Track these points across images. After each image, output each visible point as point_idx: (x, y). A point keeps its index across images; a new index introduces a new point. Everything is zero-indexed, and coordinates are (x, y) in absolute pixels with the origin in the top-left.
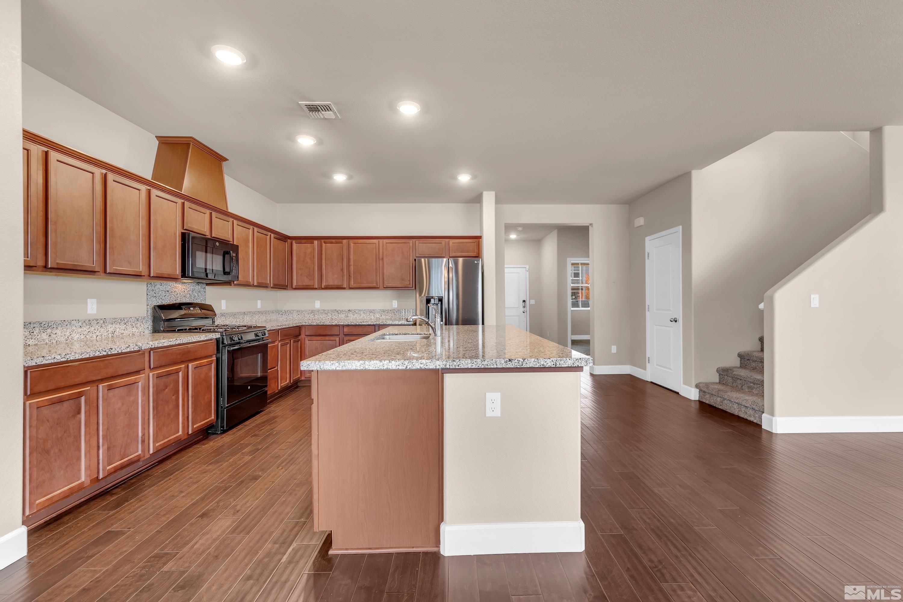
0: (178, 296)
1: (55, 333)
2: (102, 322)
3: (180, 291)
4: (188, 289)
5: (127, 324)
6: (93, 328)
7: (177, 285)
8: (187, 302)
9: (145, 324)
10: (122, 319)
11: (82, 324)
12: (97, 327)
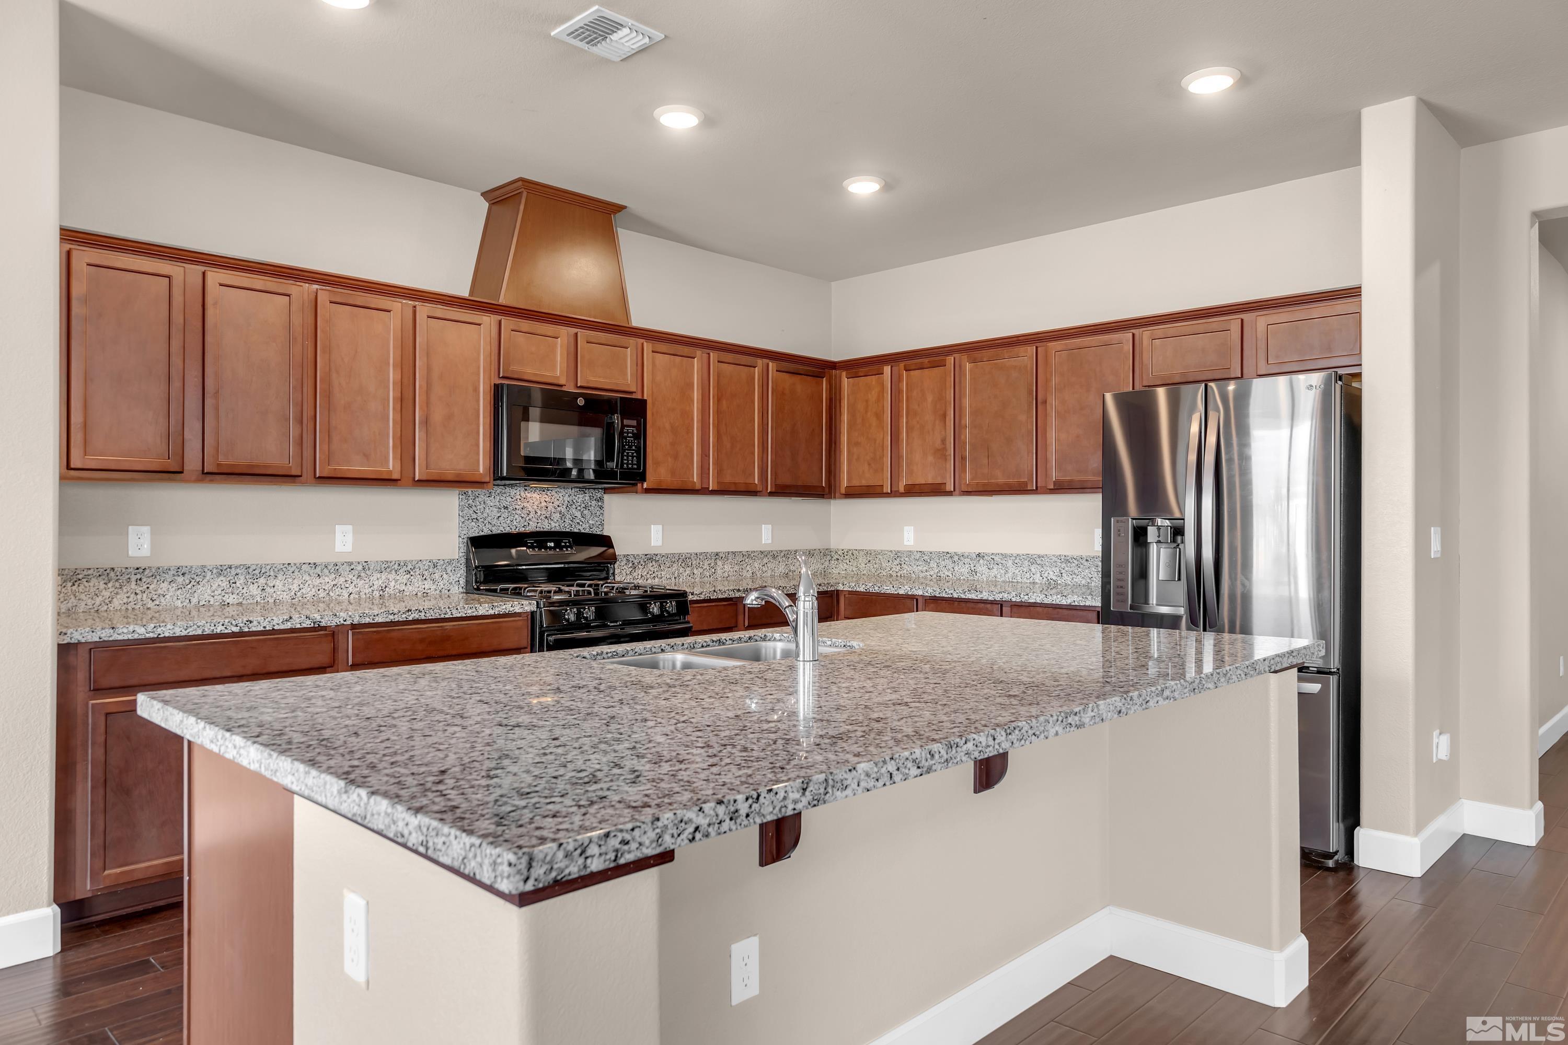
0: (530, 517)
1: (272, 585)
2: (360, 568)
3: (535, 507)
4: (557, 503)
5: (412, 573)
6: (342, 580)
7: (529, 495)
8: (553, 530)
9: (451, 574)
10: (402, 564)
11: (322, 570)
12: (351, 576)
